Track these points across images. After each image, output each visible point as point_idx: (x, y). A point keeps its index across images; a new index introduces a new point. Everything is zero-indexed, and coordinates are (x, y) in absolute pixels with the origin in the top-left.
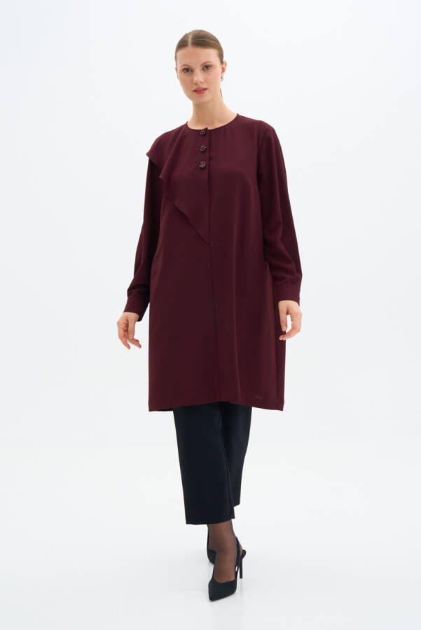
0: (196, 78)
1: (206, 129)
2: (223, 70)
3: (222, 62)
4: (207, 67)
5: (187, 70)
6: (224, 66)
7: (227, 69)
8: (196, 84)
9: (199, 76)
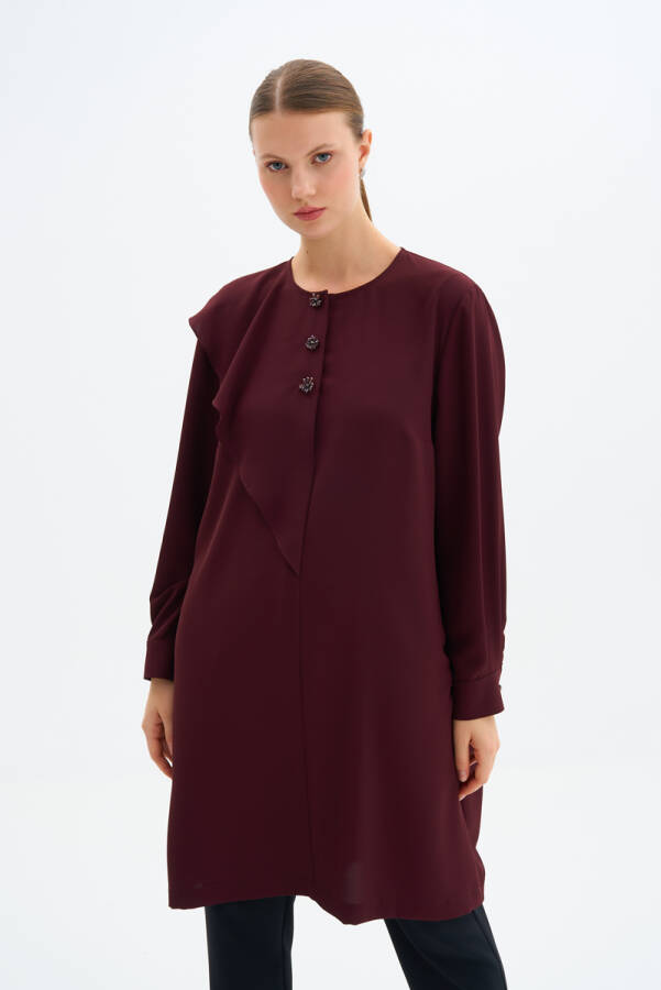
0: (296, 189)
1: (323, 295)
2: (365, 152)
3: (359, 135)
4: (321, 157)
5: (276, 167)
6: (365, 142)
7: (374, 147)
8: (299, 200)
9: (306, 182)
